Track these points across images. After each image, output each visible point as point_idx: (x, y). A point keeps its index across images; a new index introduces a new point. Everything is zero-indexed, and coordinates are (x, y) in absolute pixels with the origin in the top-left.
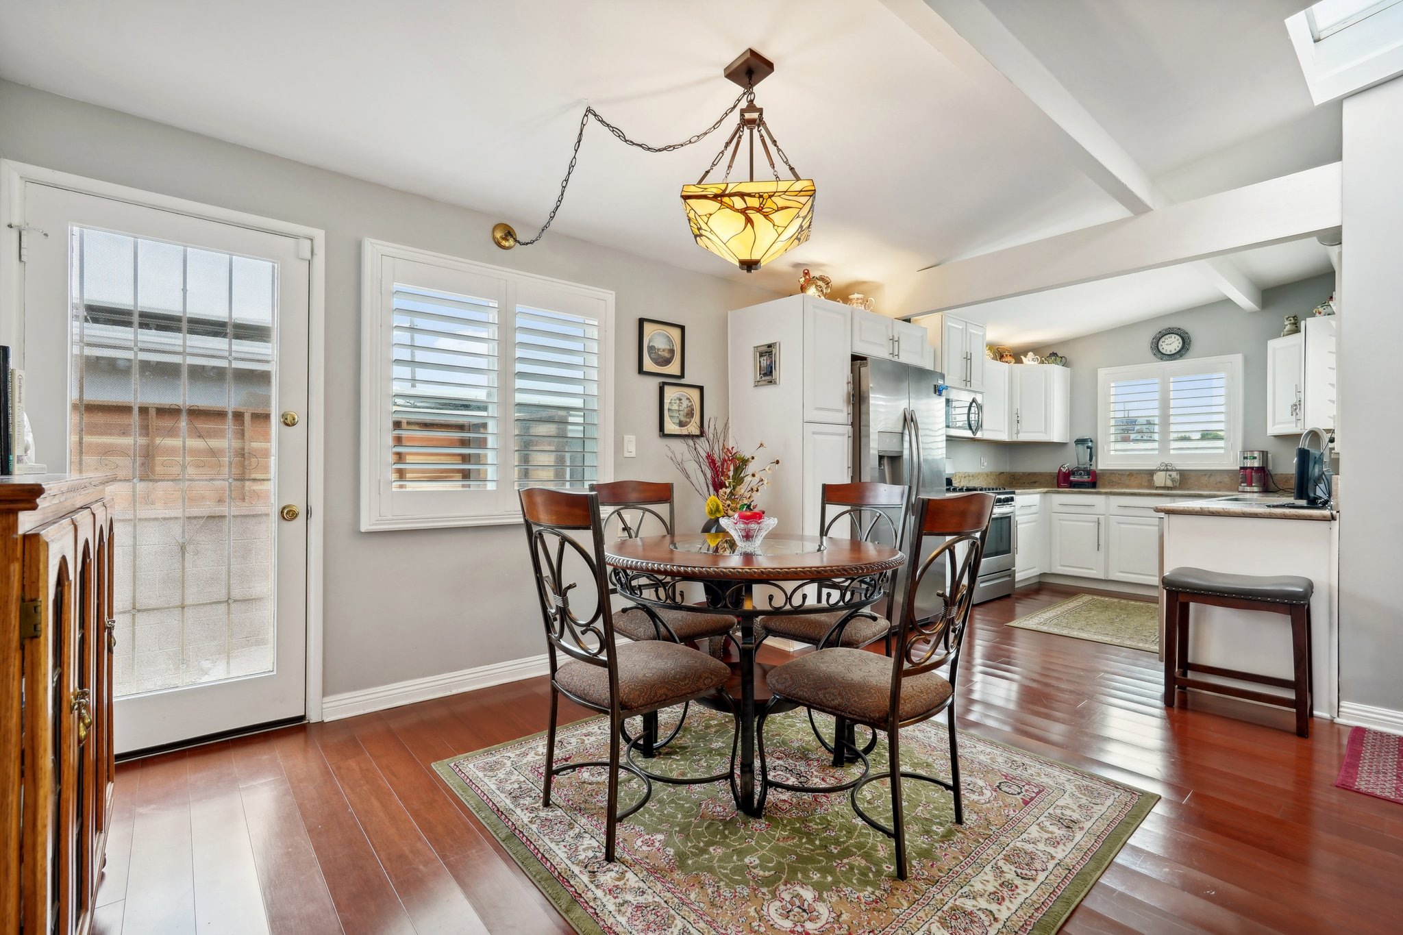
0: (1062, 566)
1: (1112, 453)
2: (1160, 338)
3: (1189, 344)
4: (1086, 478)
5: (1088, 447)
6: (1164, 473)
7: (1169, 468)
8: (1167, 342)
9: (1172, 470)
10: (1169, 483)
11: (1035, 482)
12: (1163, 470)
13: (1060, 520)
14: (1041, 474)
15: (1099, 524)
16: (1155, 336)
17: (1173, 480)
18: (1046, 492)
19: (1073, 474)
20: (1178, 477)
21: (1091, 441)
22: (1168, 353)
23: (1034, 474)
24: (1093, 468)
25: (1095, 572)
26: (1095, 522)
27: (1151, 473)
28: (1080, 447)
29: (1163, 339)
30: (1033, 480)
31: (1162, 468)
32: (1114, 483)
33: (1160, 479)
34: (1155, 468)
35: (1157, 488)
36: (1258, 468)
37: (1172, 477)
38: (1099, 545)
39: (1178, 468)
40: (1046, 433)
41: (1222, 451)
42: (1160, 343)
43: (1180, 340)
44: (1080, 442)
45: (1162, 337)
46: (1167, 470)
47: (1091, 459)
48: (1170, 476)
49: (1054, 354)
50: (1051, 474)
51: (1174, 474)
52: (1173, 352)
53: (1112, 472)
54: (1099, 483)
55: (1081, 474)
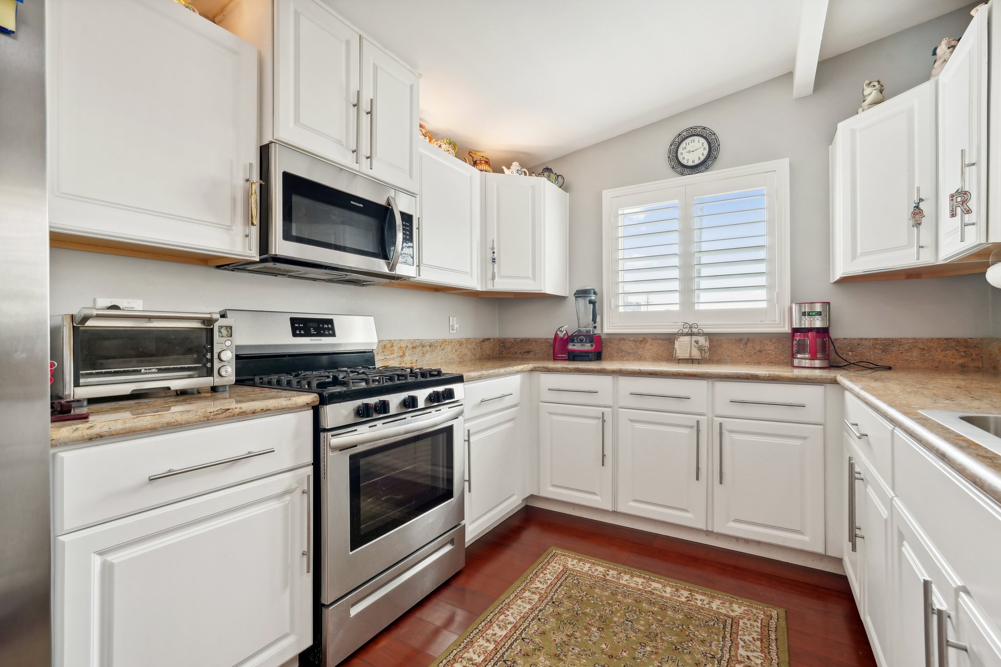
0: (553, 486)
1: (621, 309)
2: (680, 144)
3: (718, 150)
4: (588, 347)
5: (591, 302)
6: (687, 338)
7: (695, 330)
8: (689, 148)
9: (698, 334)
10: (696, 354)
11: (528, 352)
12: (687, 334)
13: (550, 413)
14: (535, 340)
15: (604, 421)
16: (673, 142)
17: (701, 349)
18: (533, 370)
19: (573, 341)
20: (707, 344)
21: (595, 293)
22: (690, 164)
23: (527, 341)
24: (597, 331)
25: (598, 498)
26: (598, 418)
27: (670, 339)
28: (581, 301)
29: (683, 145)
30: (527, 348)
31: (686, 331)
32: (624, 353)
33: (683, 348)
34: (675, 331)
35: (680, 361)
36: (818, 330)
37: (700, 343)
38: (604, 456)
39: (706, 330)
40: (534, 279)
41: (764, 305)
42: (680, 150)
43: (706, 145)
44: (582, 294)
45: (682, 141)
46: (691, 334)
47: (594, 320)
48: (697, 342)
49: (548, 170)
50: (546, 340)
51: (702, 340)
52: (697, 162)
53: (622, 338)
54: (605, 353)
55: (581, 341)
